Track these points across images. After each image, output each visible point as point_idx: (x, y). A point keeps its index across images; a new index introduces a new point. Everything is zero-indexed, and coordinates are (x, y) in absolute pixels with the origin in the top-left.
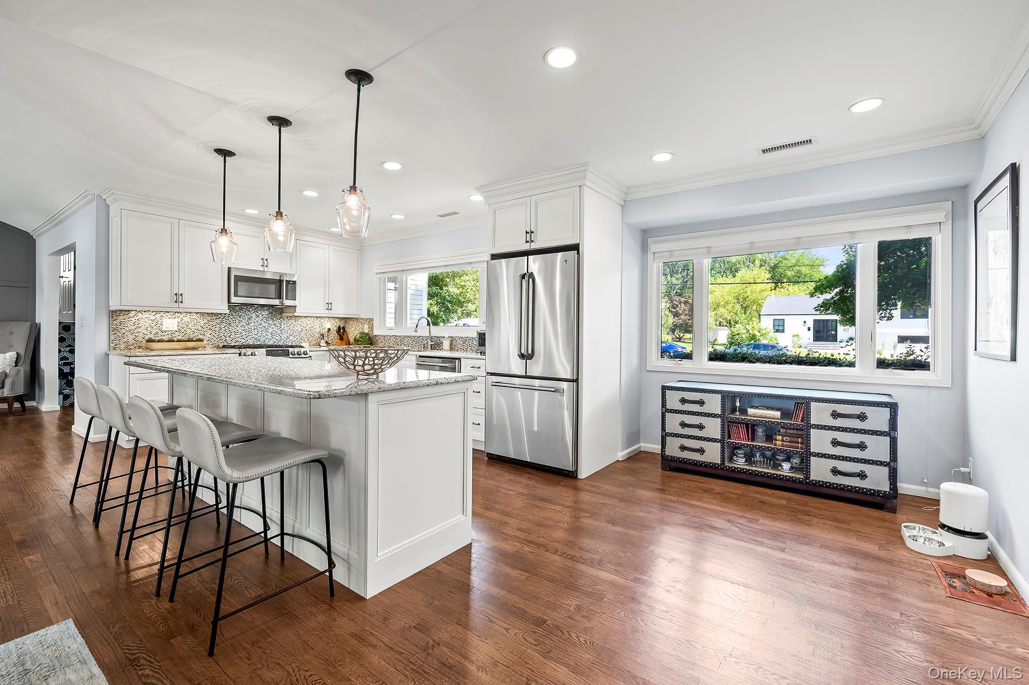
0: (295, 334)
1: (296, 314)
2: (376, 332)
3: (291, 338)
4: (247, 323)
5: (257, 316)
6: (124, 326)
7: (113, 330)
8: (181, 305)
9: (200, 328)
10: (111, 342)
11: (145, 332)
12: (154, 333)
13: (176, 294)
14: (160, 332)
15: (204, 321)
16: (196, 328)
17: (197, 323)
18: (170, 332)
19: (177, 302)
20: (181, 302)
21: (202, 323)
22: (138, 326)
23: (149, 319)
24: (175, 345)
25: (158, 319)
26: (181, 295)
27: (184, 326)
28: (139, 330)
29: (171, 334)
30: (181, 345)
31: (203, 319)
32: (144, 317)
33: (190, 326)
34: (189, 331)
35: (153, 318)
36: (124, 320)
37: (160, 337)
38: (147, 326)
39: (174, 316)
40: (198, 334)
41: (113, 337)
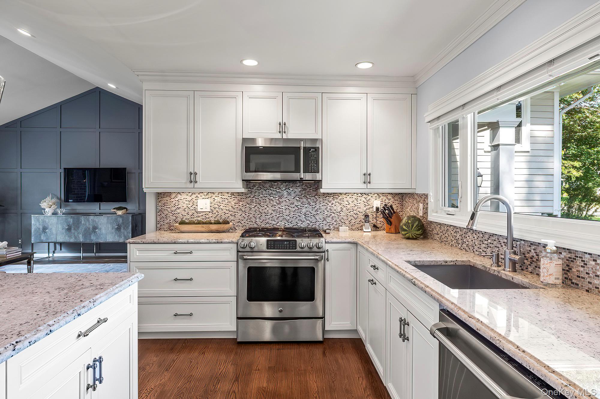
0: (333, 215)
1: (322, 191)
2: (432, 217)
3: (329, 220)
4: (278, 202)
5: (289, 194)
6: (168, 206)
7: (159, 212)
8: (196, 185)
9: (231, 209)
10: (157, 222)
11: (183, 213)
12: (190, 214)
13: (191, 174)
14: (195, 213)
15: (235, 201)
16: (227, 209)
17: (228, 203)
18: (204, 213)
19: (192, 182)
20: (196, 182)
21: (233, 203)
22: (178, 207)
23: (186, 200)
24: (199, 227)
25: (194, 200)
26: (196, 174)
27: (216, 206)
28: (178, 211)
29: (205, 216)
30: (205, 227)
31: (234, 199)
32: (182, 198)
33: (221, 207)
34: (220, 212)
35: (189, 198)
36: (167, 202)
37: (195, 219)
38: (185, 207)
39: (207, 196)
40: (229, 215)
41: (158, 219)
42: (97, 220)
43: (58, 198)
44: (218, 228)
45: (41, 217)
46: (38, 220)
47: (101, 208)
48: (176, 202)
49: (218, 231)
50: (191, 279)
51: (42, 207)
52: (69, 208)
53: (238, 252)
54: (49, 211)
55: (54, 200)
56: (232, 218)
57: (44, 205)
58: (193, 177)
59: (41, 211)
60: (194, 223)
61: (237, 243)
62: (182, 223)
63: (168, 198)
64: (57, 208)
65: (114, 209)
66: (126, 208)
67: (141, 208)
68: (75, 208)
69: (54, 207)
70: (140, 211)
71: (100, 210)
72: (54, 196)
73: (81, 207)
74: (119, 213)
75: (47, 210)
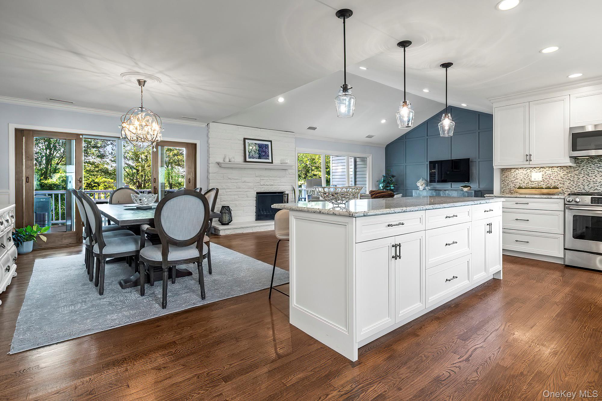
6: (509, 178)
7: (502, 181)
8: (531, 163)
9: (560, 179)
10: (501, 188)
11: (520, 182)
12: (526, 182)
13: (527, 155)
14: (530, 182)
15: (563, 173)
16: (557, 179)
17: (557, 175)
18: (537, 182)
19: (528, 160)
20: (531, 160)
21: (562, 175)
22: (516, 178)
23: (523, 173)
24: (533, 191)
25: (529, 173)
26: (530, 155)
27: (547, 177)
28: (517, 181)
29: (538, 184)
30: (538, 191)
31: (563, 172)
32: (520, 172)
33: (552, 178)
34: (551, 181)
35: (525, 172)
36: (508, 175)
37: (530, 186)
38: (522, 178)
39: (539, 171)
40: (558, 183)
41: (502, 185)
42: (451, 194)
43: (425, 180)
44: (549, 192)
45: (418, 191)
46: (416, 193)
47: (452, 187)
48: (515, 175)
49: (549, 194)
50: (528, 220)
51: (418, 185)
52: (432, 186)
53: (564, 204)
54: (421, 188)
55: (424, 182)
56: (562, 185)
57: (419, 184)
58: (528, 158)
59: (417, 188)
60: (529, 188)
61: (564, 199)
62: (520, 188)
63: (509, 173)
64: (426, 186)
65: (462, 187)
66: (470, 186)
67: (481, 187)
68: (435, 187)
69: (424, 185)
70: (479, 189)
71: (451, 187)
72: (423, 179)
73: (439, 186)
74: (466, 189)
75: (420, 187)
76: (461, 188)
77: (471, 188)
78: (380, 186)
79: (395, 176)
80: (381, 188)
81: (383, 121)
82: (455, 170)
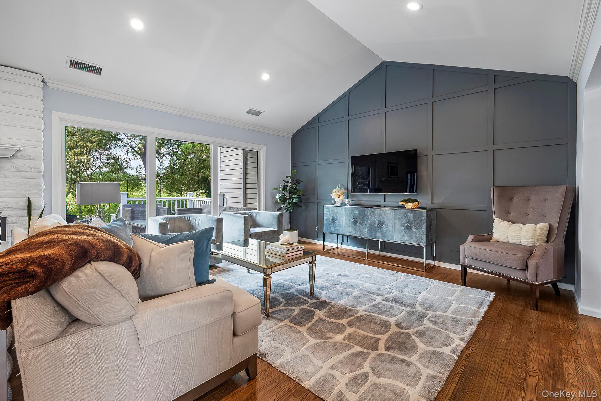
42: (383, 214)
43: (345, 188)
45: (332, 207)
46: (329, 210)
47: (387, 200)
51: (333, 197)
52: (355, 199)
54: (338, 201)
55: (343, 190)
57: (334, 195)
59: (331, 202)
64: (345, 199)
65: (402, 201)
66: (416, 201)
67: (436, 201)
68: (360, 199)
69: (342, 197)
70: (433, 206)
71: (385, 201)
72: (342, 186)
73: (366, 198)
74: (409, 206)
75: (336, 200)
76: (402, 203)
77: (419, 203)
78: (277, 197)
79: (302, 182)
80: (279, 200)
81: (265, 77)
82: (393, 177)
